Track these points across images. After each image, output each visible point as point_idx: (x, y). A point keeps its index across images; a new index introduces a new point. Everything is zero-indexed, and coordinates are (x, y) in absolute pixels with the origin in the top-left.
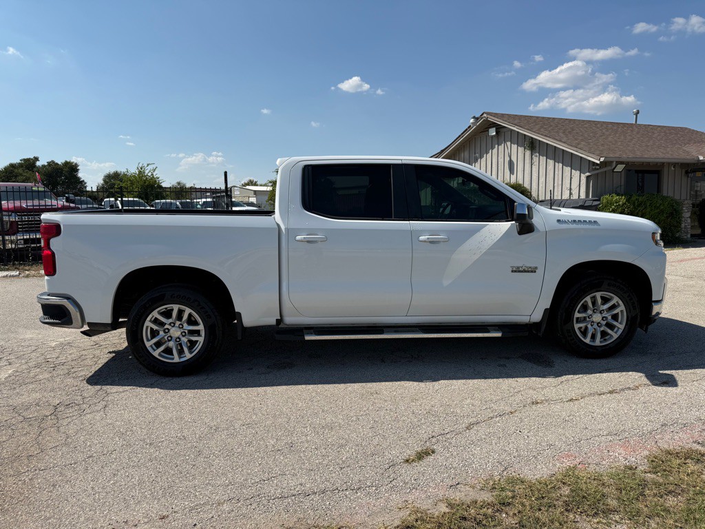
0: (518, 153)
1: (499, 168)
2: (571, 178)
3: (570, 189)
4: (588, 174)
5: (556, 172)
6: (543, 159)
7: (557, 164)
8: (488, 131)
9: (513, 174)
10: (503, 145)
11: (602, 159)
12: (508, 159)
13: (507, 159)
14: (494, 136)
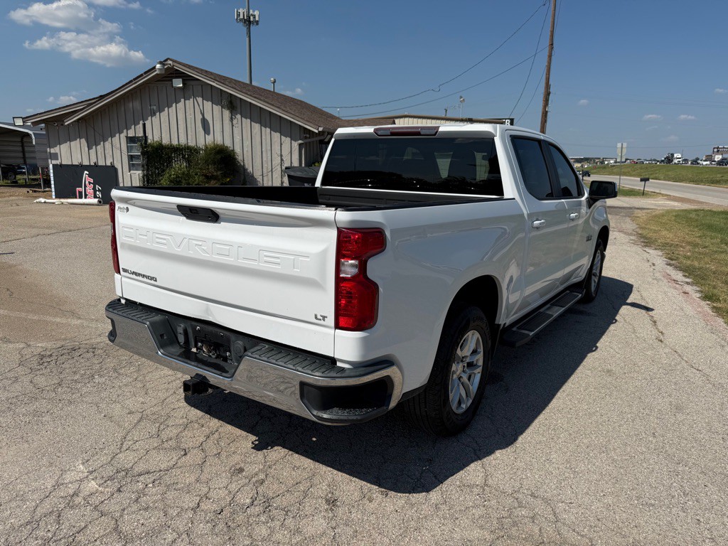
0: (213, 112)
1: (189, 126)
2: (281, 144)
3: (281, 156)
4: (300, 142)
5: (263, 137)
6: (247, 122)
7: (263, 128)
8: (171, 81)
9: (209, 134)
10: (192, 100)
11: (321, 129)
12: (201, 117)
13: (199, 117)
14: (179, 88)
